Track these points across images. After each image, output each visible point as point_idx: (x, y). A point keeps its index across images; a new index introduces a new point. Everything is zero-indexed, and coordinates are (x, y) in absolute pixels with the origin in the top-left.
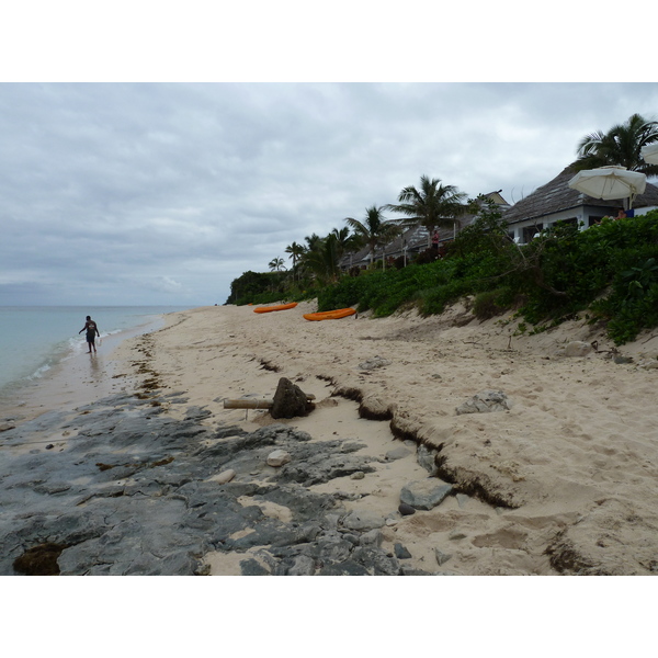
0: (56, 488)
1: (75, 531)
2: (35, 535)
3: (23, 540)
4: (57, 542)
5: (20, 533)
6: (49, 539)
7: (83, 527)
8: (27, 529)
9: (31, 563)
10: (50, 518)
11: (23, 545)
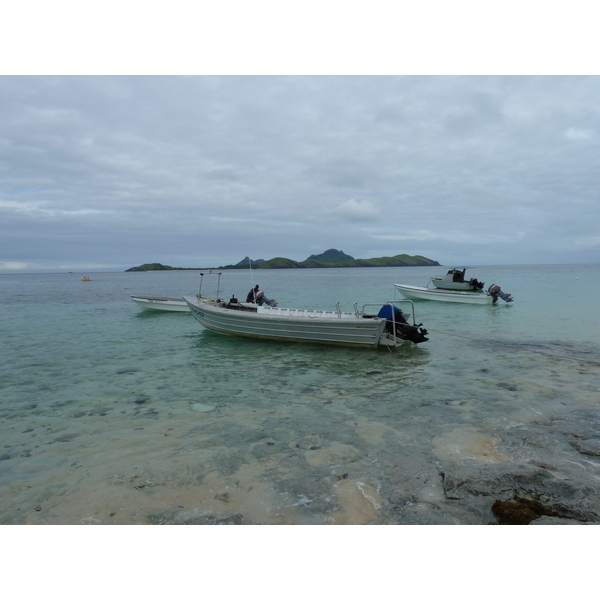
0: (588, 449)
1: (564, 502)
2: (531, 487)
3: (517, 486)
4: (544, 505)
5: (519, 478)
6: (541, 497)
7: (573, 502)
8: (526, 477)
9: (506, 511)
10: (558, 477)
11: (515, 490)
